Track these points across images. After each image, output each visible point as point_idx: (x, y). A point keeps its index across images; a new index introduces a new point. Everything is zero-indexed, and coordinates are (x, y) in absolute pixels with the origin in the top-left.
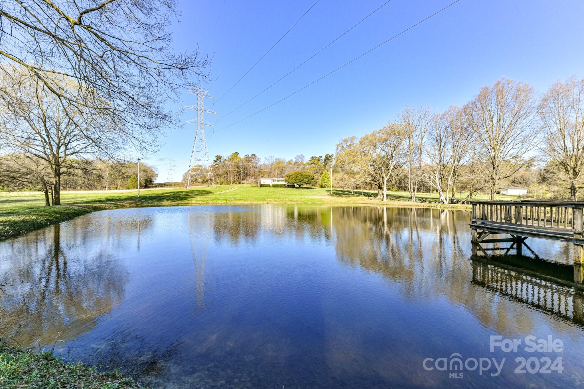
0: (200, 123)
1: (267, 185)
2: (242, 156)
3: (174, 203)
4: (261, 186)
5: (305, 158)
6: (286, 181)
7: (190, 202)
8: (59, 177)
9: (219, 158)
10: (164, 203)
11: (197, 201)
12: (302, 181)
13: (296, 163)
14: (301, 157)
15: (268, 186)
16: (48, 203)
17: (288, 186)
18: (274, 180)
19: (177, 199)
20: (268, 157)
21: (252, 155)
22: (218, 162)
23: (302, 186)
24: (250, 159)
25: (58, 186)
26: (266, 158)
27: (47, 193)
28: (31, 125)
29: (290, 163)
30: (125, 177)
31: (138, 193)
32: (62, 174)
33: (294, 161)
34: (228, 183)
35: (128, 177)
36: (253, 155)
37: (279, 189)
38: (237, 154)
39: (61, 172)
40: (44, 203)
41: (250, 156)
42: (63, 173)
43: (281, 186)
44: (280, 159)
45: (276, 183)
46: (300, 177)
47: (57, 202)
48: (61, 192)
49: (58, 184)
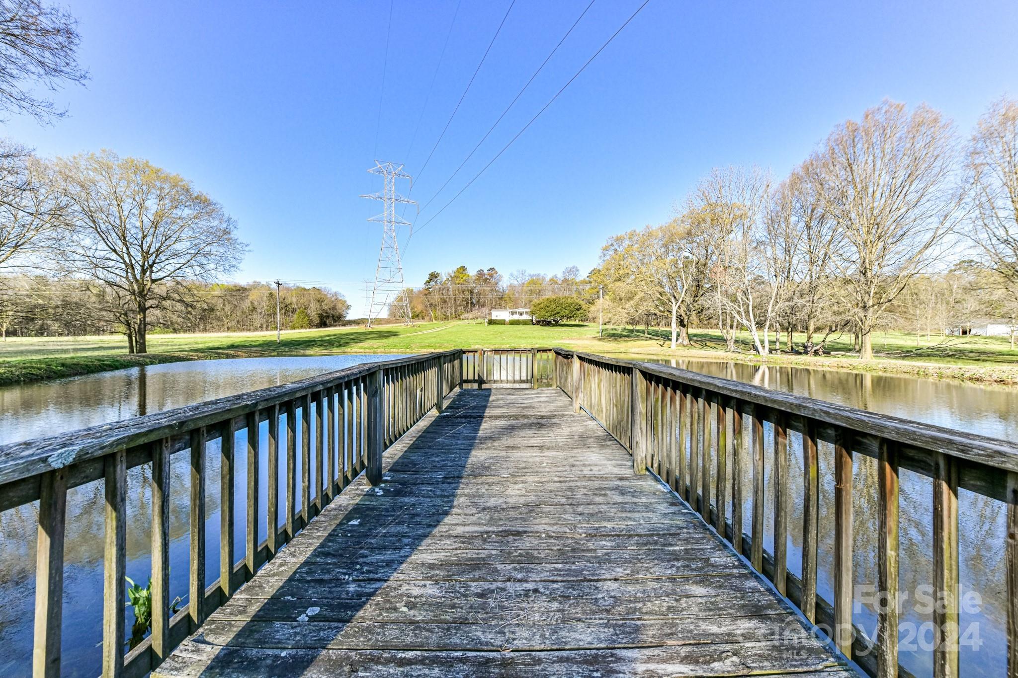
0: (390, 222)
1: (501, 320)
2: (472, 272)
3: (325, 352)
4: (491, 322)
5: (581, 272)
6: (533, 313)
7: (349, 350)
8: (144, 314)
9: (434, 276)
10: (308, 352)
11: (361, 348)
12: (558, 313)
13: (565, 281)
14: (573, 270)
15: (502, 323)
16: (132, 351)
17: (538, 323)
18: (513, 313)
19: (333, 345)
20: (515, 273)
21: (489, 270)
22: (432, 283)
23: (561, 322)
24: (483, 278)
25: (142, 326)
26: (511, 275)
27: (130, 337)
28: (103, 239)
29: (553, 281)
30: (288, 310)
31: (277, 337)
32: (148, 308)
33: (560, 276)
34: (446, 318)
35: (294, 311)
36: (492, 269)
37: (521, 327)
38: (463, 269)
39: (147, 307)
40: (127, 351)
41: (486, 272)
42: (151, 307)
43: (525, 323)
44: (538, 275)
45: (516, 317)
46: (554, 306)
47: (142, 348)
48: (147, 337)
49: (144, 324)
